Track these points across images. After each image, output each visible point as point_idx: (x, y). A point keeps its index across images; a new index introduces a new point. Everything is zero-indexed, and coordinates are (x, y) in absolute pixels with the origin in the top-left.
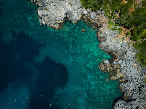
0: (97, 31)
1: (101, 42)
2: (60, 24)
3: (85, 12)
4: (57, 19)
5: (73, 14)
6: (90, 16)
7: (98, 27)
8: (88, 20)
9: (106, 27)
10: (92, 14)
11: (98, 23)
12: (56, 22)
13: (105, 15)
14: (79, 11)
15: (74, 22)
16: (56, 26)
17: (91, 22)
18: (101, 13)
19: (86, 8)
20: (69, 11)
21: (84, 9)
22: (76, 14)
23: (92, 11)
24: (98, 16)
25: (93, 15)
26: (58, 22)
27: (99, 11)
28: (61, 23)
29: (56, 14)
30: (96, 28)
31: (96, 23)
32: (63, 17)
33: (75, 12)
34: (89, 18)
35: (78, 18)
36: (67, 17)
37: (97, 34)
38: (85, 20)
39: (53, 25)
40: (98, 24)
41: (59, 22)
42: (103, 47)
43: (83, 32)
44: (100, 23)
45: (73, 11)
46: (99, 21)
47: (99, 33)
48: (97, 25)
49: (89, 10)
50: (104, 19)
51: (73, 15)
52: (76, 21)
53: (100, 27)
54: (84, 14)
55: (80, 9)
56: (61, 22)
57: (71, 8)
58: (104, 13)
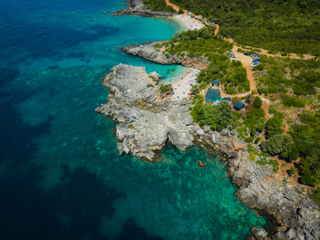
0: (228, 166)
1: (239, 187)
2: (156, 152)
3: (201, 132)
4: (151, 143)
5: (179, 134)
6: (210, 139)
7: (228, 159)
8: (208, 146)
9: (245, 158)
10: (213, 136)
11: (226, 151)
12: (149, 148)
13: (238, 137)
14: (190, 129)
15: (183, 149)
16: (150, 156)
17: (212, 148)
18: (229, 133)
19: (201, 125)
20: (172, 130)
21: (197, 126)
22: (184, 135)
23: (213, 130)
24: (225, 139)
25: (215, 136)
26: (152, 148)
27: (225, 131)
28: (157, 150)
29: (148, 135)
30: (224, 159)
31: (222, 150)
32: (162, 139)
33: (182, 131)
34: (208, 141)
35: (188, 142)
36: (168, 139)
37: (228, 171)
38: (202, 146)
39: (144, 155)
40: (227, 153)
41: (154, 148)
42: (246, 198)
43: (201, 166)
44: (231, 151)
45: (177, 131)
46: (228, 147)
47: (232, 170)
48: (225, 154)
49: (207, 128)
50: (238, 144)
51: (179, 137)
52: (185, 147)
53: (231, 158)
54: (199, 136)
55: (190, 126)
56: (159, 148)
57: (174, 125)
58: (237, 133)
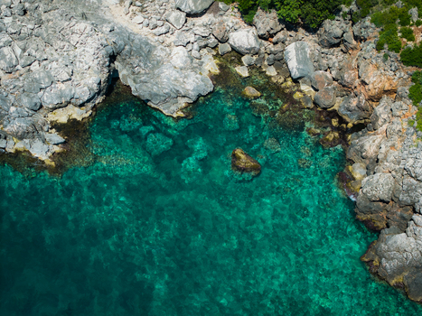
1: (377, 231)
2: (71, 130)
3: (243, 37)
4: (48, 98)
5: (159, 53)
6: (280, 62)
7: (343, 133)
8: (270, 89)
9: (400, 124)
10: (291, 50)
11: (338, 104)
12: (39, 118)
13: (379, 47)
14: (201, 31)
15: (173, 110)
16: (44, 150)
17: (288, 97)
18: (349, 36)
19: (247, 13)
20: (130, 39)
21: (231, 17)
22: (179, 56)
23: (291, 26)
24: (336, 57)
25: (299, 51)
26: (52, 117)
27: (334, 26)
28: (73, 123)
29: (35, 67)
30: (331, 137)
31: (324, 102)
32: (90, 79)
33: (171, 39)
34: (272, 72)
35: (196, 83)
36: (113, 78)
37: (345, 179)
38: (250, 91)
39: (20, 145)
40: (342, 112)
41: (61, 116)
42: (400, 270)
43: (243, 170)
44: (354, 102)
45: (153, 40)
46: (346, 89)
47: (358, 171)
48: (335, 114)
49: (267, 20)
51: (159, 64)
52: (183, 102)
53: (359, 128)
54: (237, 54)
55: (206, 18)
56: (78, 114)
58: (373, 33)
